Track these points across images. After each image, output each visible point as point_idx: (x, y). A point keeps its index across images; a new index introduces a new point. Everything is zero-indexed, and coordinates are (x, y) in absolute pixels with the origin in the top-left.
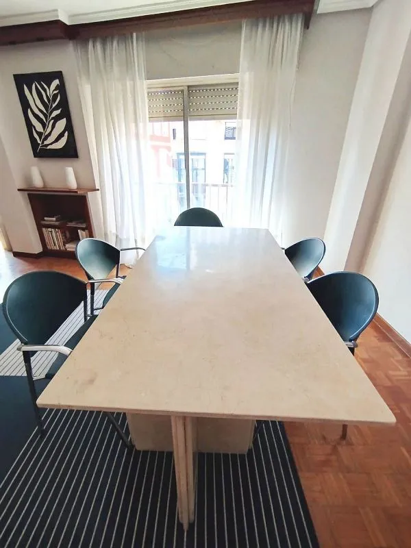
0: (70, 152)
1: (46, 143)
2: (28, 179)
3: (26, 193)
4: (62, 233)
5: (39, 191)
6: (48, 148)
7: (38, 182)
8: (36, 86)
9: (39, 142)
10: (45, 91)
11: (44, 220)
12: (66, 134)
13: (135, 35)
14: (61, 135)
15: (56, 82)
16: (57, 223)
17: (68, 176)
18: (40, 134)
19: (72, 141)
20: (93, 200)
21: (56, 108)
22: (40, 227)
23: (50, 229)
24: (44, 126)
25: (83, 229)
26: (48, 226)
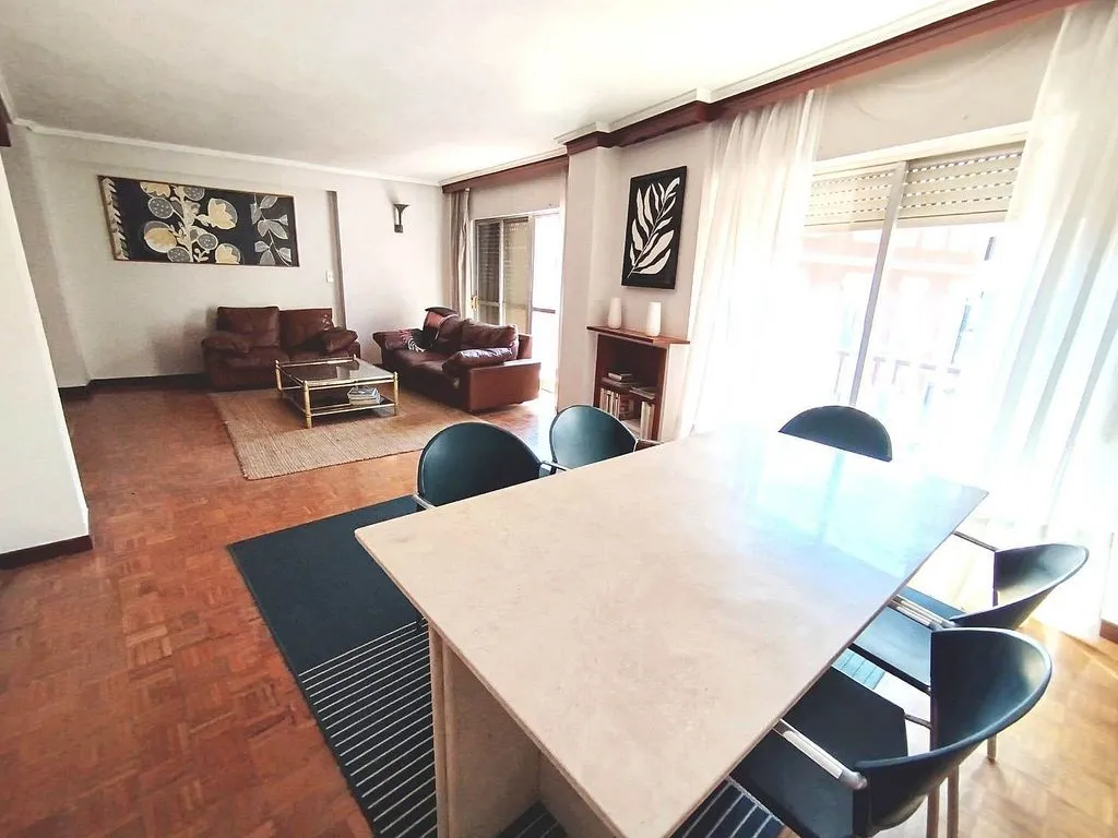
0: (666, 280)
1: (640, 266)
2: (605, 315)
3: (598, 333)
4: (622, 401)
5: (613, 333)
6: (641, 272)
7: (614, 321)
8: (651, 189)
9: (634, 264)
10: (660, 195)
11: (608, 377)
12: (669, 252)
13: (811, 92)
14: (662, 255)
15: (677, 181)
16: (619, 385)
17: (650, 316)
18: (637, 253)
19: (673, 263)
20: (675, 358)
21: (666, 218)
22: (599, 385)
23: (609, 392)
24: (645, 241)
25: (650, 403)
26: (608, 387)
